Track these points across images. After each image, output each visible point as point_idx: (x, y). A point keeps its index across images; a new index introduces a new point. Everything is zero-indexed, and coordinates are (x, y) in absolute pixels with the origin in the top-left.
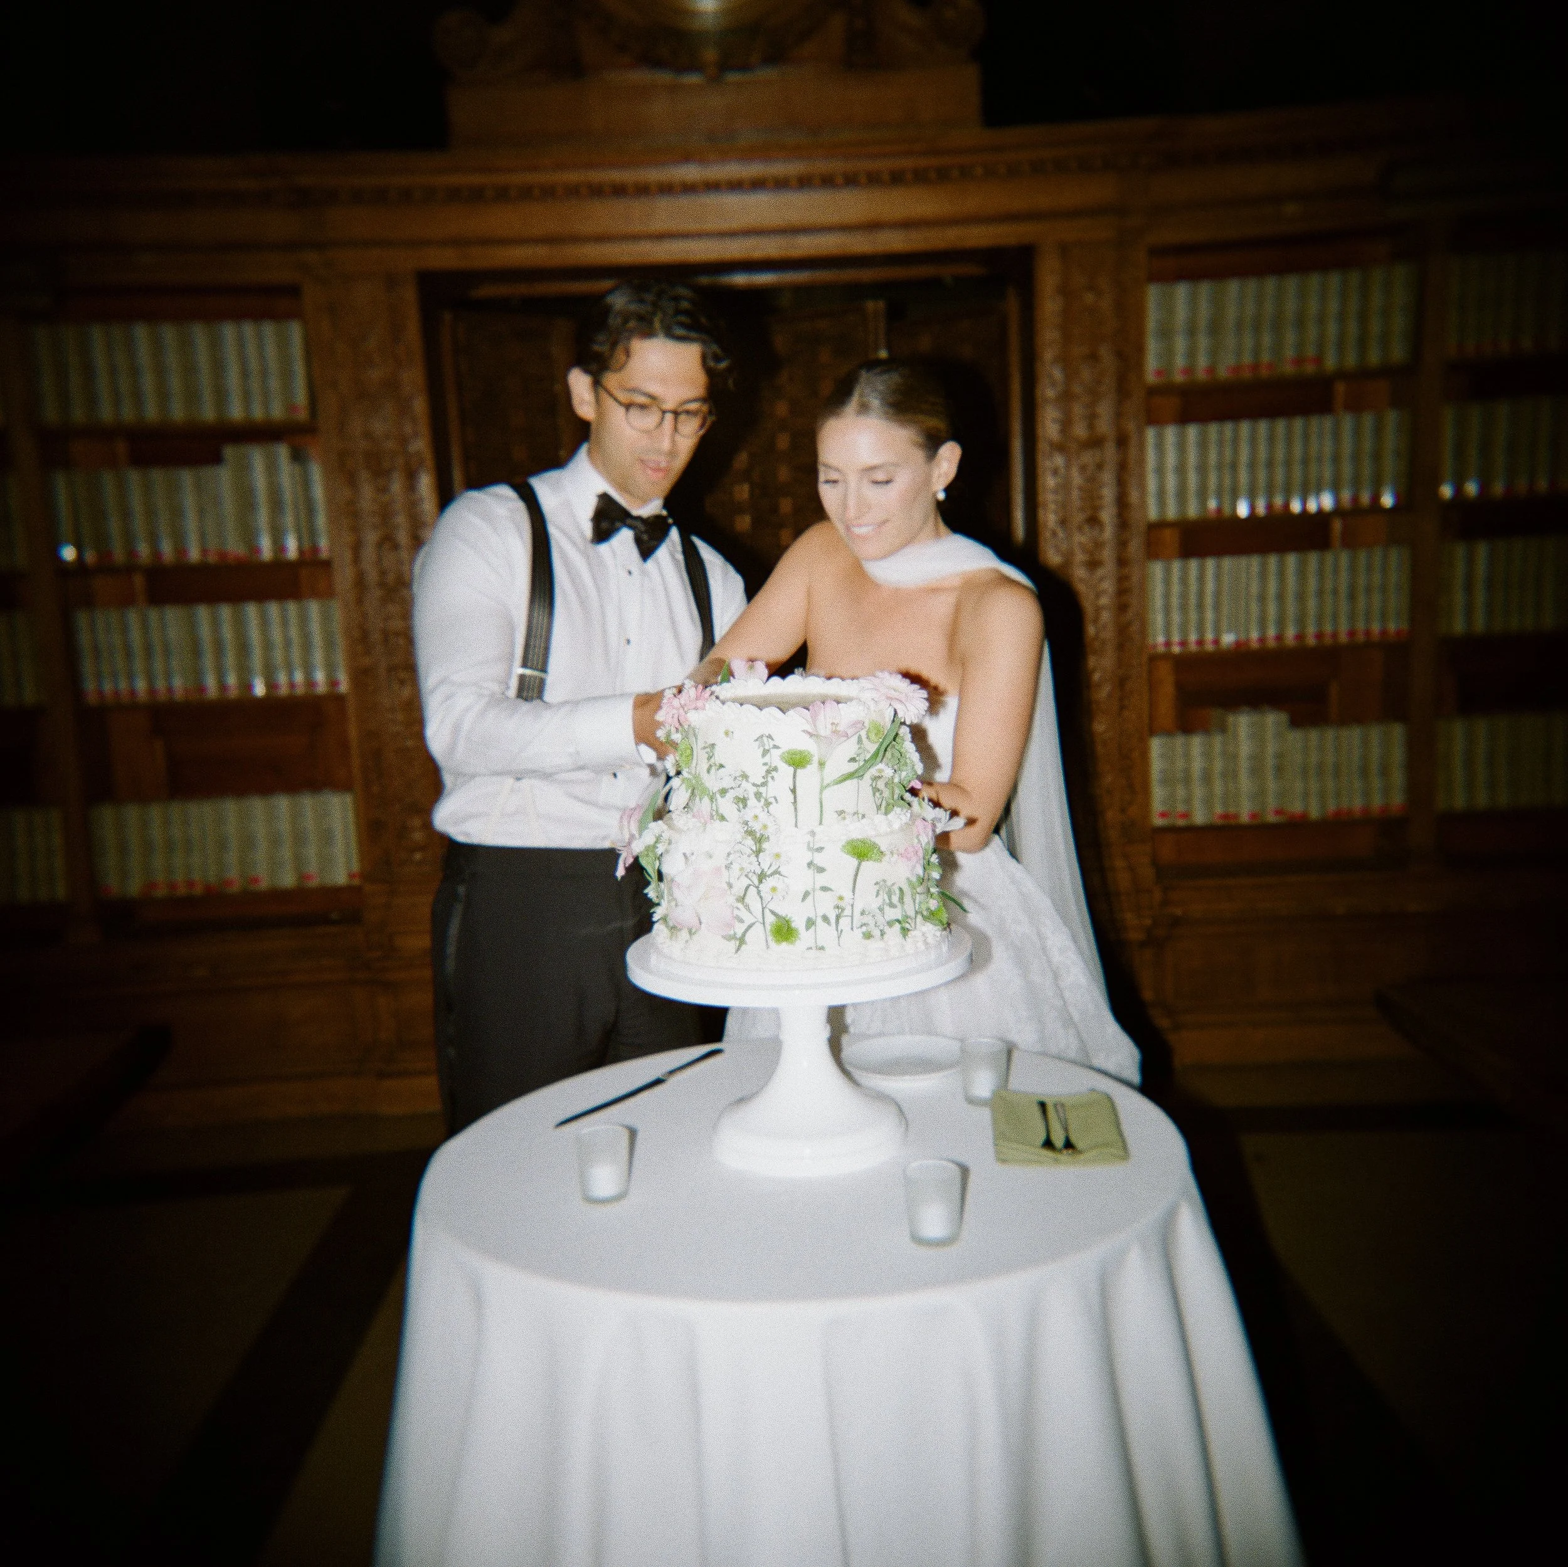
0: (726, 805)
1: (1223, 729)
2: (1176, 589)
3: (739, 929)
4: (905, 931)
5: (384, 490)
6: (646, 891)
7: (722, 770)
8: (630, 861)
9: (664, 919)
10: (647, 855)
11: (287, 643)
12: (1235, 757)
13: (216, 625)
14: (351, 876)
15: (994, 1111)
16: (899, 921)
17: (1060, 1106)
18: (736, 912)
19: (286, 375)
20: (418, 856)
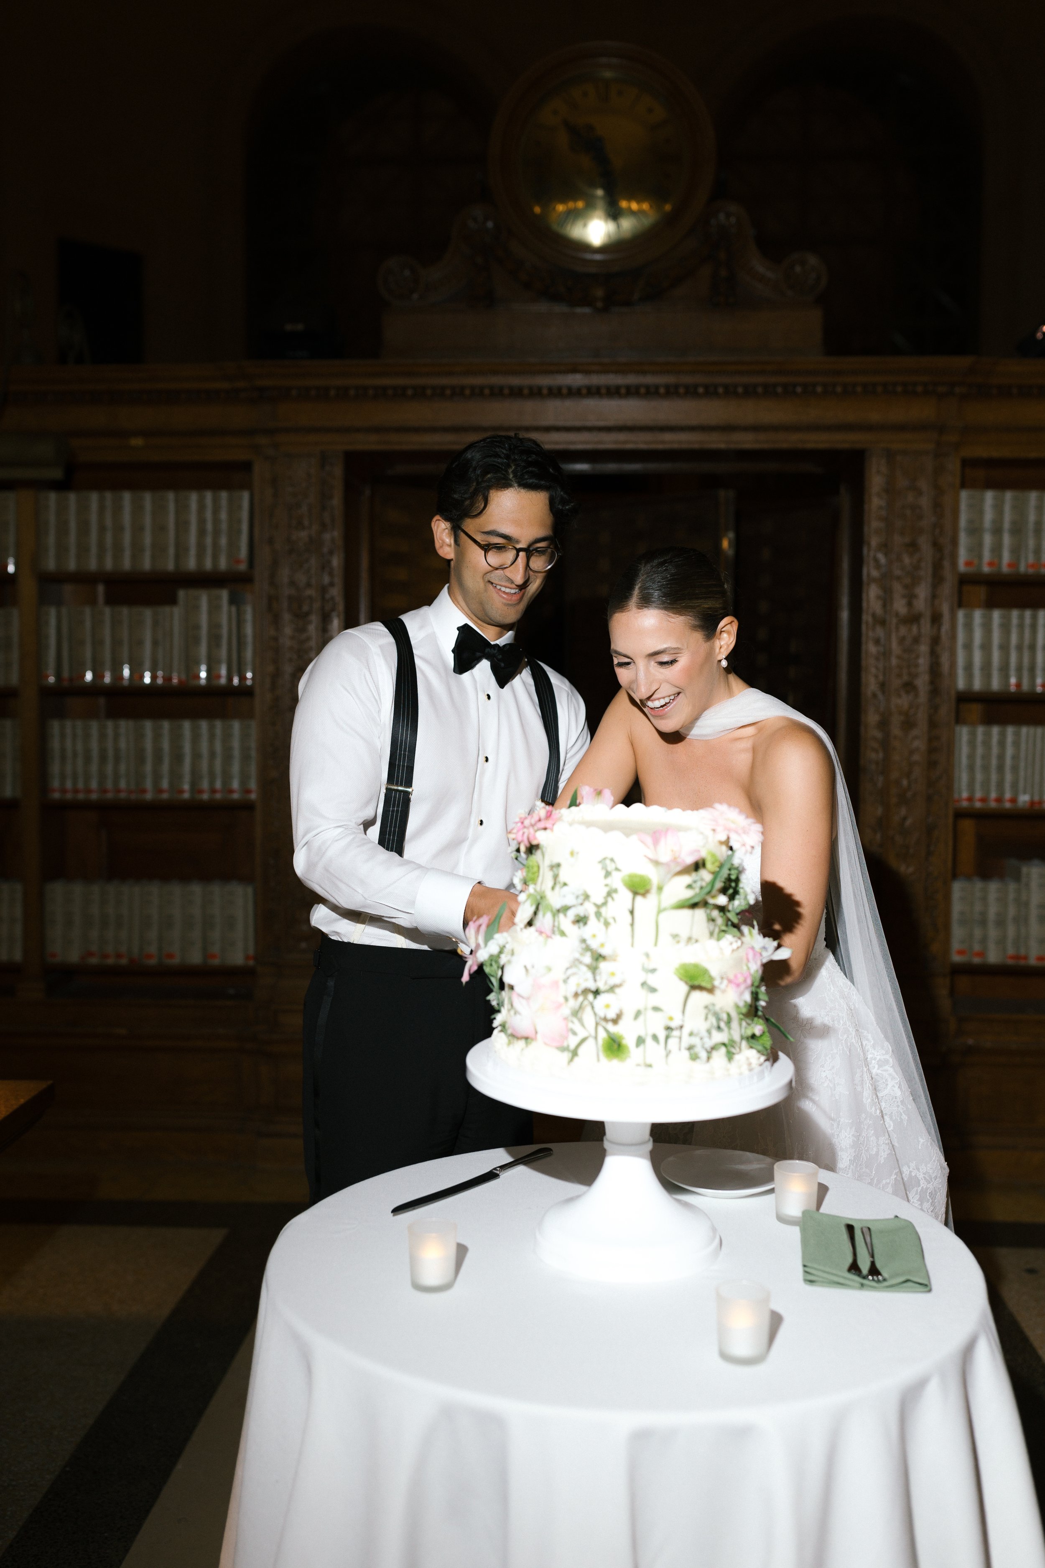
0: (566, 922)
1: (1017, 878)
2: (980, 751)
3: (573, 1042)
4: (730, 1056)
5: (302, 630)
6: (488, 998)
7: (565, 888)
8: (475, 968)
9: (503, 1026)
10: (491, 965)
11: (212, 755)
12: (1027, 904)
13: (157, 737)
14: (247, 958)
15: (804, 1231)
16: (724, 1044)
17: (868, 1231)
18: (570, 1025)
19: (234, 533)
20: (303, 945)
